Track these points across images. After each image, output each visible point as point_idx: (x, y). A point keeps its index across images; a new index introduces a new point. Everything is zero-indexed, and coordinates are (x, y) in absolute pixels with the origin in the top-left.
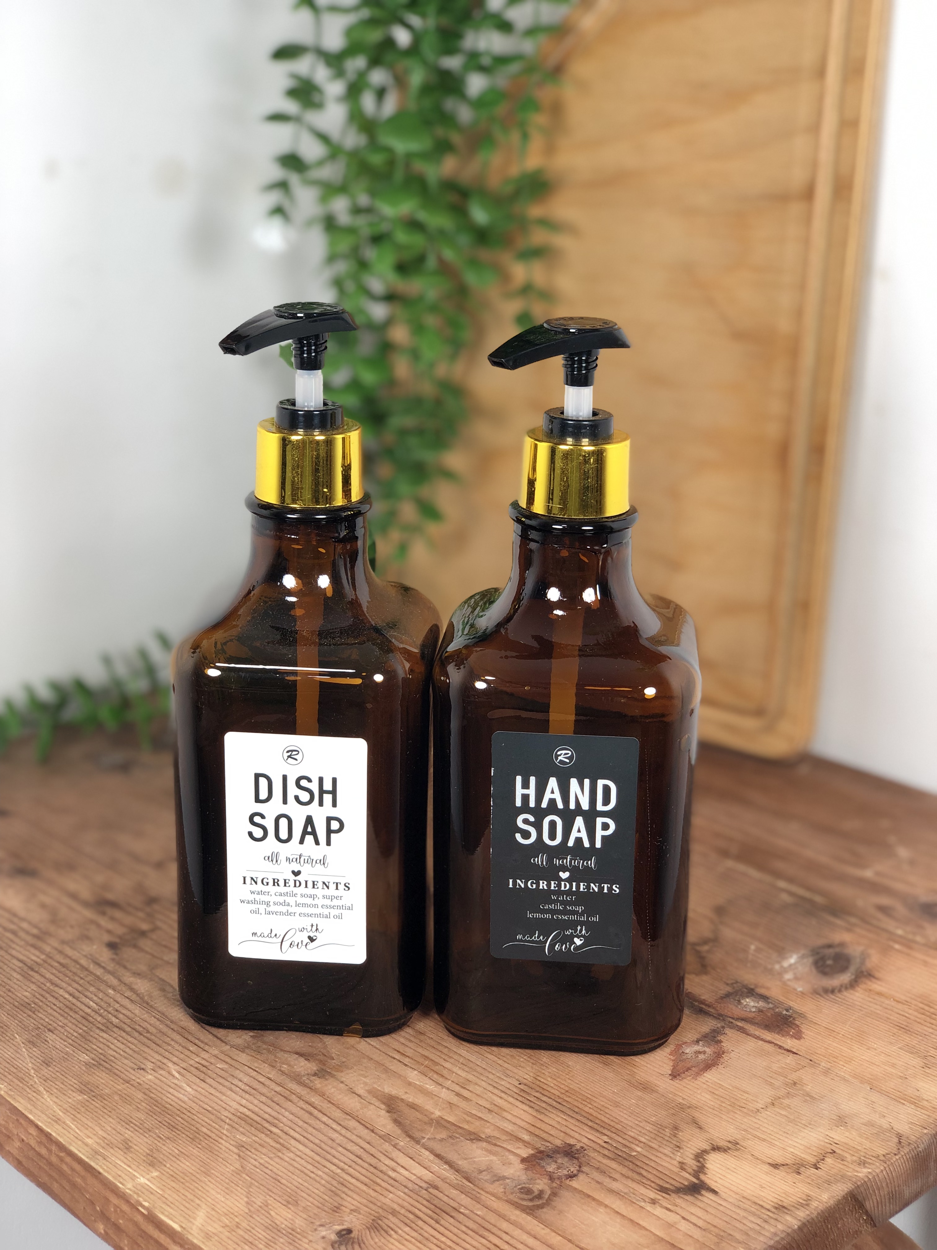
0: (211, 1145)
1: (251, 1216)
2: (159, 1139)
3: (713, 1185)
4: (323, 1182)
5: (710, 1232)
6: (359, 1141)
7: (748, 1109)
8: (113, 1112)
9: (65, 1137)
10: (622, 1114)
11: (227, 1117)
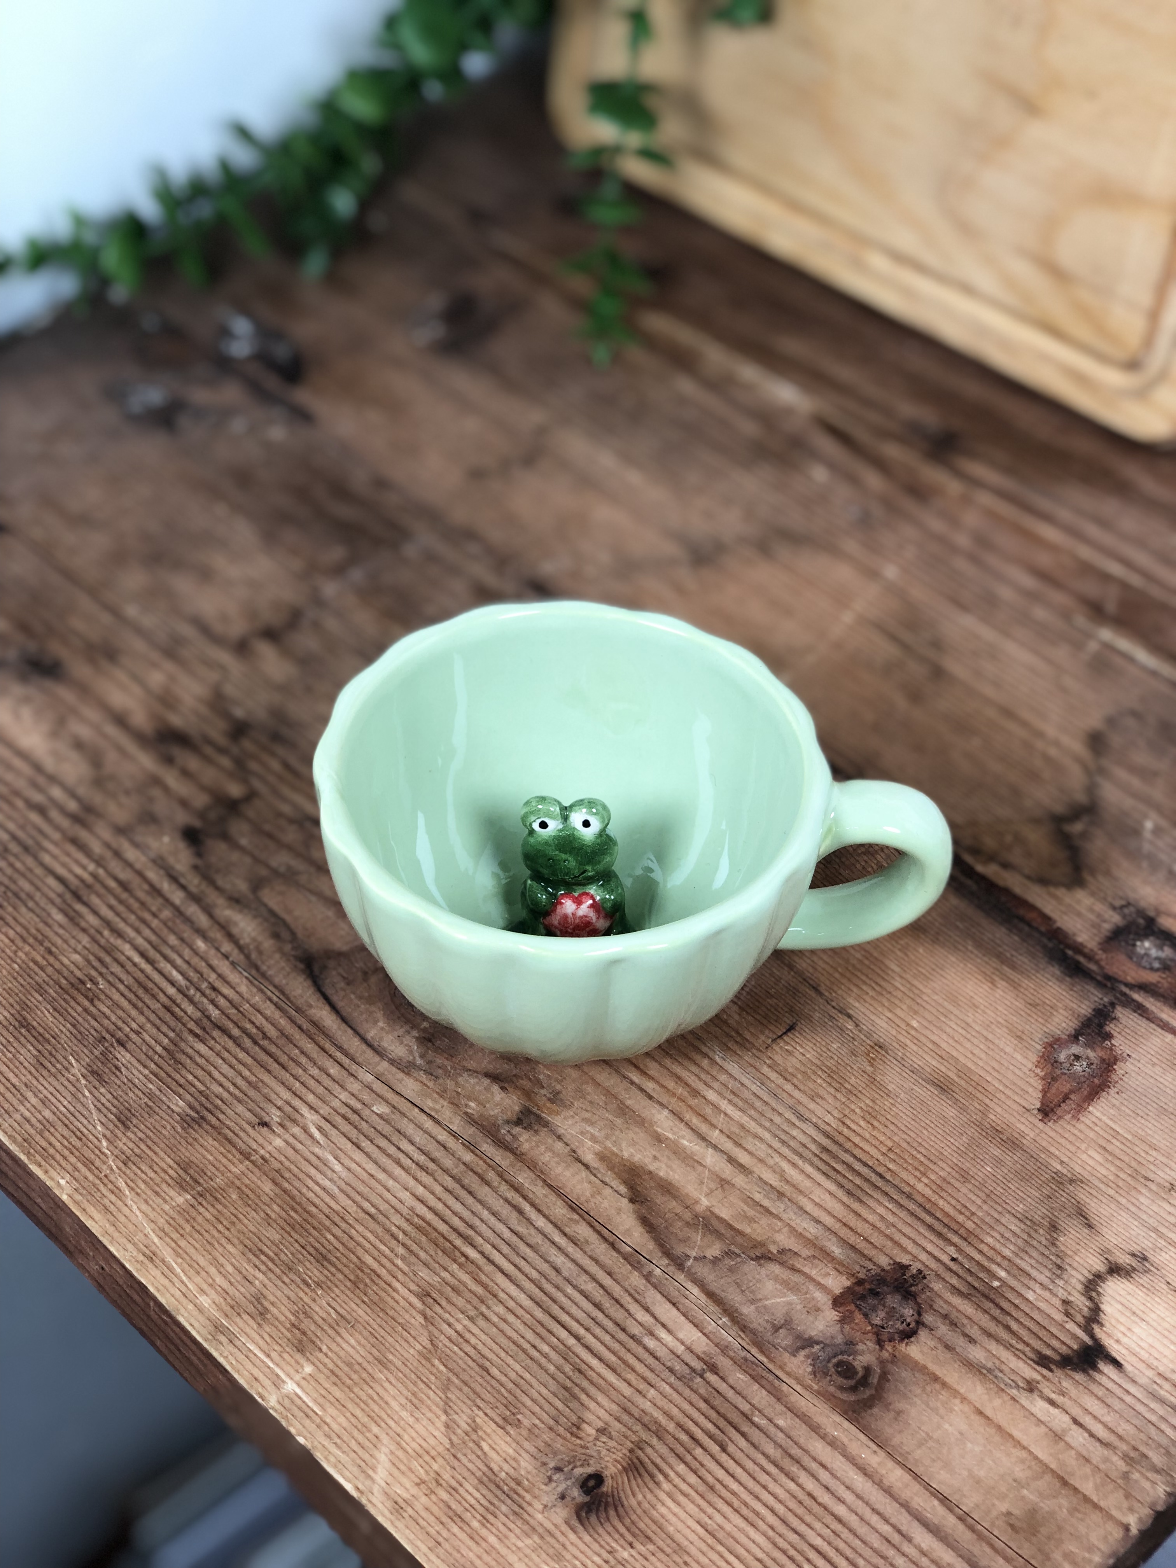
0: (383, 1294)
1: (455, 1456)
2: (306, 1289)
3: (1114, 1349)
5: (1114, 1449)
6: (594, 1269)
7: (1159, 1185)
8: (233, 1230)
10: (974, 1198)
11: (398, 1227)
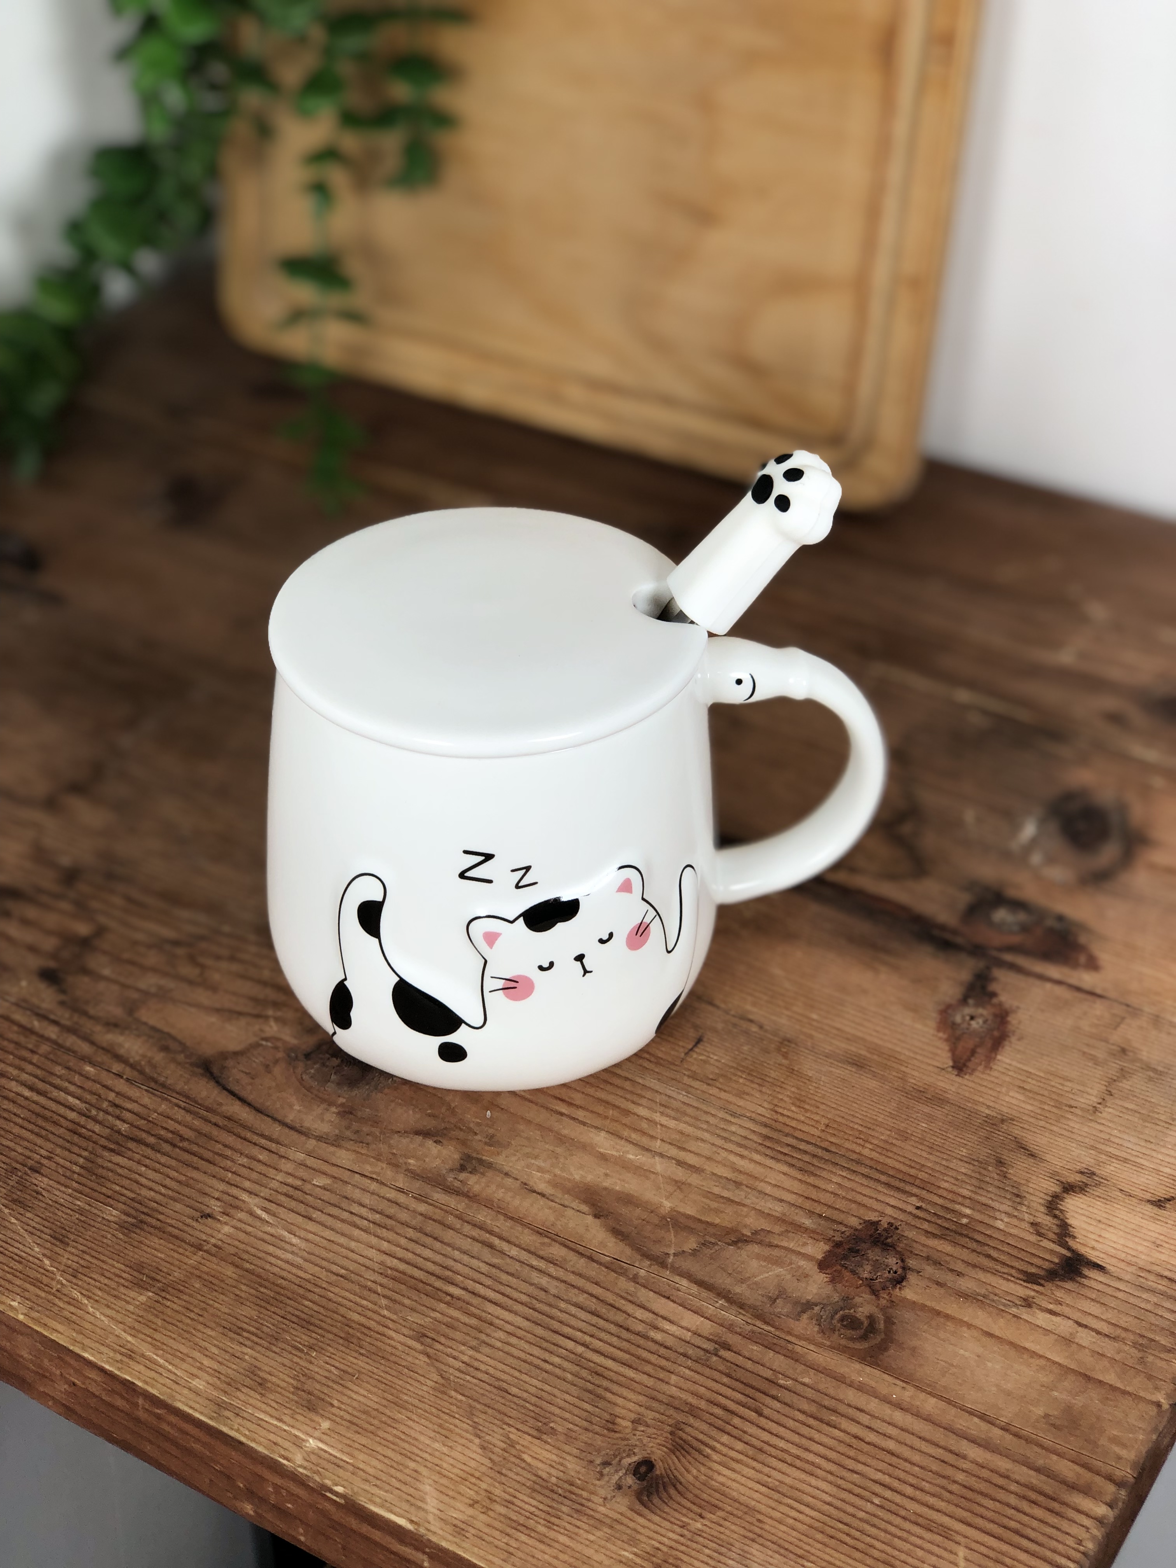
0: (379, 1344)
1: (501, 1474)
2: (299, 1354)
3: (1092, 1255)
4: (569, 1377)
5: (1123, 1341)
6: (580, 1282)
8: (206, 1314)
9: (159, 1386)
10: (919, 1152)
11: (374, 1282)
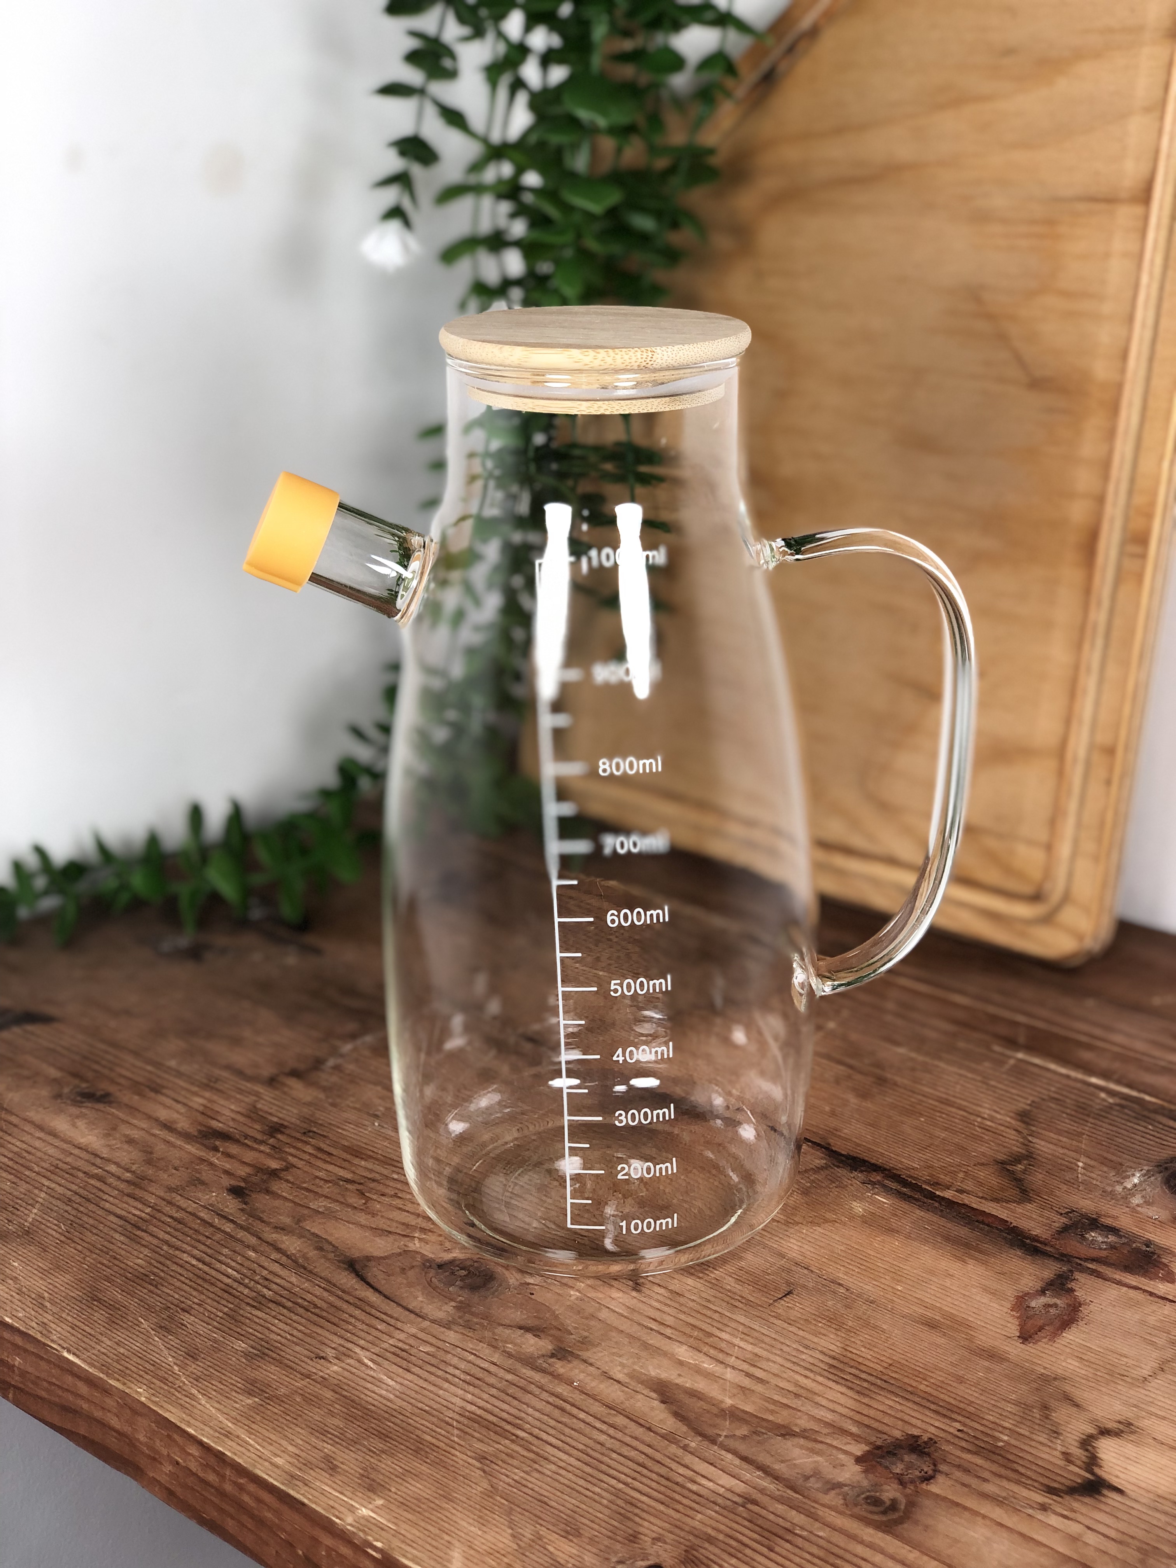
0: (443, 1458)
1: (523, 1554)
2: (371, 1454)
3: (1115, 1482)
5: (1128, 1545)
6: (635, 1443)
7: (1132, 1378)
9: (245, 1457)
10: (970, 1392)
11: (452, 1419)
